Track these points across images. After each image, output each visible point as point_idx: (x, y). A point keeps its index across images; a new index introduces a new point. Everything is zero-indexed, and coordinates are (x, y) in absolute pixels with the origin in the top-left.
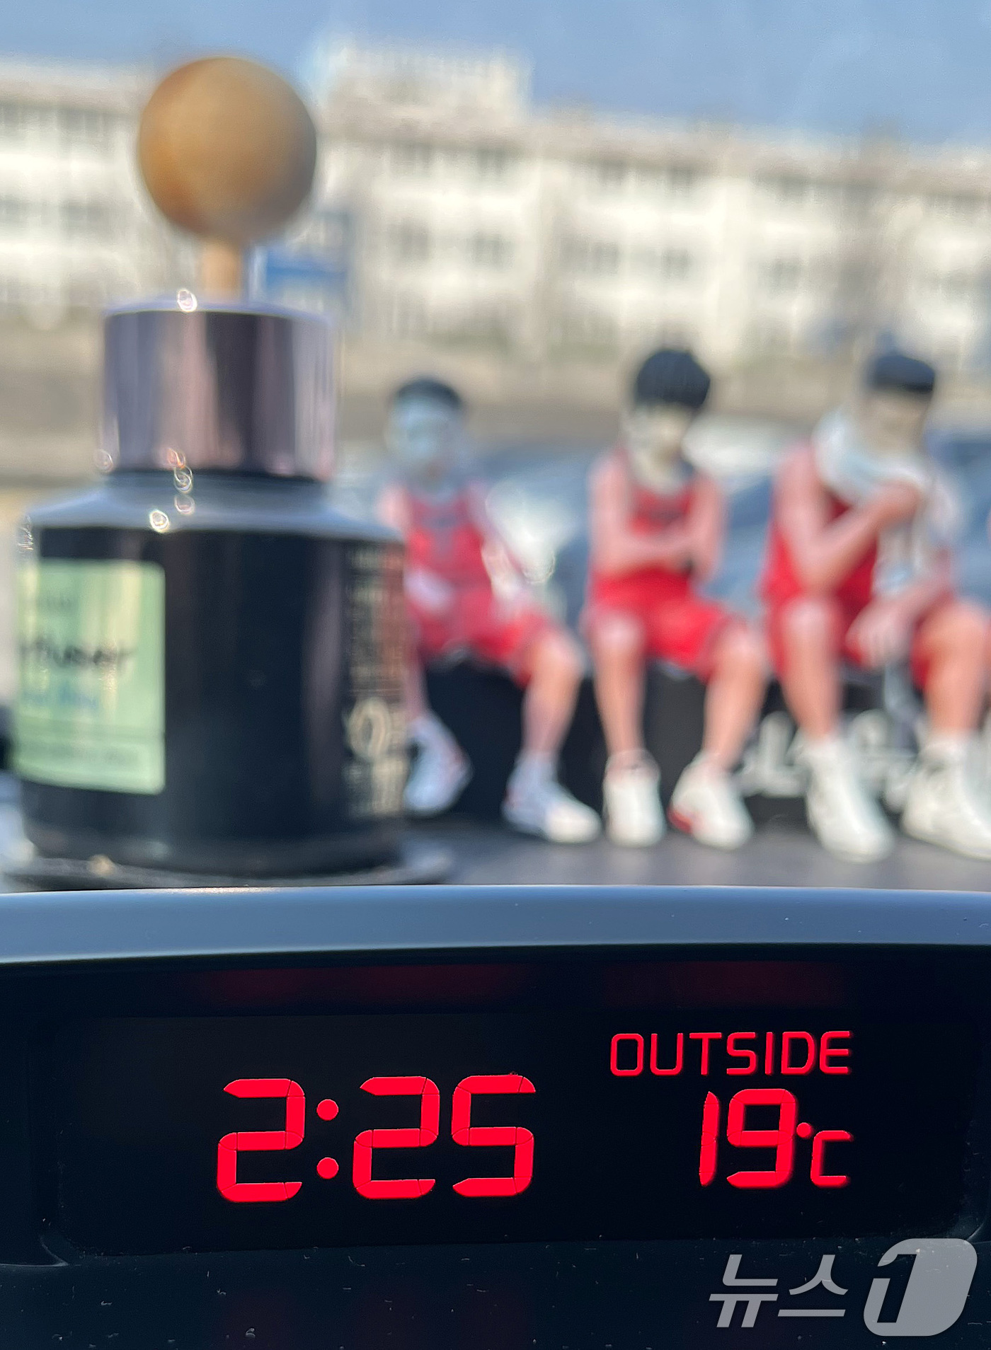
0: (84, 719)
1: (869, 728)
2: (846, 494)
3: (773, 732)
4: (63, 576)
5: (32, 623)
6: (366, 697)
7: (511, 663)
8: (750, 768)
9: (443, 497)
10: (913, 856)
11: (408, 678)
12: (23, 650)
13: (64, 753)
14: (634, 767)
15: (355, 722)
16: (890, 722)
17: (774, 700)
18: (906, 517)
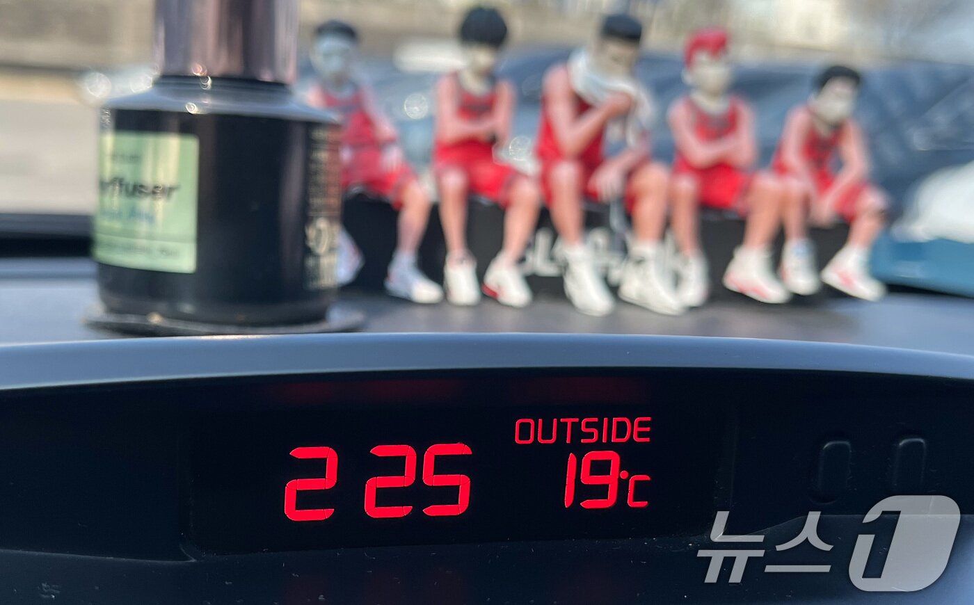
0: (143, 227)
1: (599, 237)
2: (589, 100)
3: (543, 240)
4: (130, 141)
5: (110, 169)
7: (390, 196)
8: (530, 258)
10: (628, 313)
12: (103, 186)
13: (130, 249)
14: (461, 261)
15: (311, 233)
16: (612, 233)
17: (544, 219)
18: (623, 114)
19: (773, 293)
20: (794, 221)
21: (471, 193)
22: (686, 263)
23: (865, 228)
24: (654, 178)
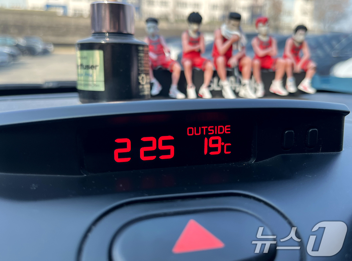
1: (232, 79)
2: (227, 38)
3: (216, 80)
6: (142, 73)
7: (169, 69)
8: (212, 86)
9: (155, 39)
11: (151, 72)
14: (191, 87)
16: (236, 77)
17: (215, 74)
19: (284, 93)
20: (289, 71)
21: (193, 67)
22: (258, 85)
23: (310, 73)
24: (247, 61)
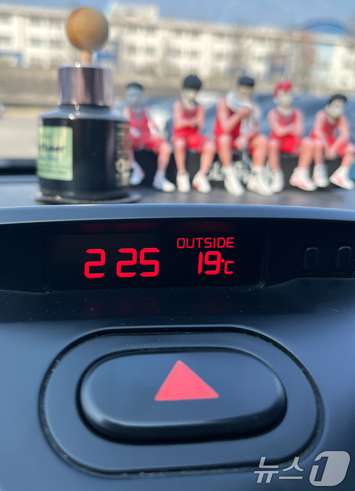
0: (54, 163)
1: (239, 164)
2: (233, 110)
3: (216, 166)
4: (49, 130)
5: (42, 141)
6: (120, 158)
7: (154, 150)
8: (211, 174)
9: (138, 110)
10: (249, 195)
11: (130, 153)
12: (40, 147)
13: (49, 171)
14: (183, 174)
15: (118, 164)
16: (244, 163)
17: (216, 158)
18: (247, 115)
19: (309, 186)
20: (318, 157)
21: (187, 149)
23: (348, 160)
24: (261, 141)
